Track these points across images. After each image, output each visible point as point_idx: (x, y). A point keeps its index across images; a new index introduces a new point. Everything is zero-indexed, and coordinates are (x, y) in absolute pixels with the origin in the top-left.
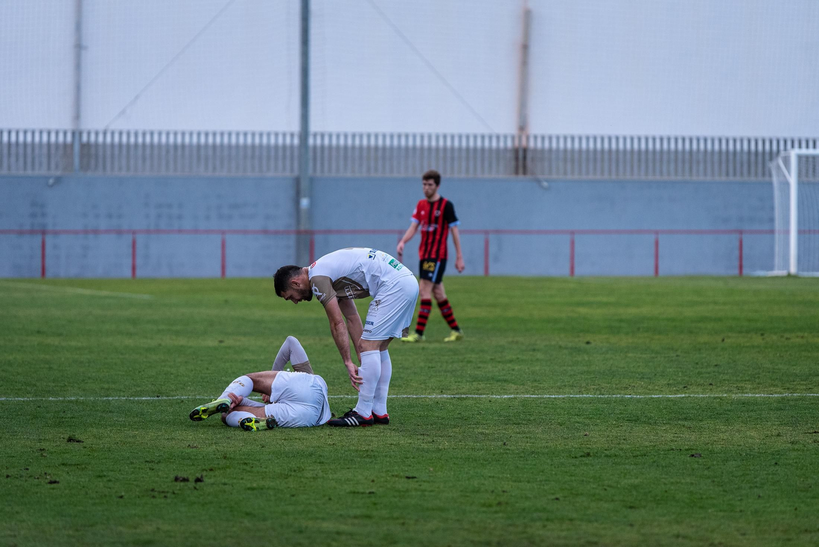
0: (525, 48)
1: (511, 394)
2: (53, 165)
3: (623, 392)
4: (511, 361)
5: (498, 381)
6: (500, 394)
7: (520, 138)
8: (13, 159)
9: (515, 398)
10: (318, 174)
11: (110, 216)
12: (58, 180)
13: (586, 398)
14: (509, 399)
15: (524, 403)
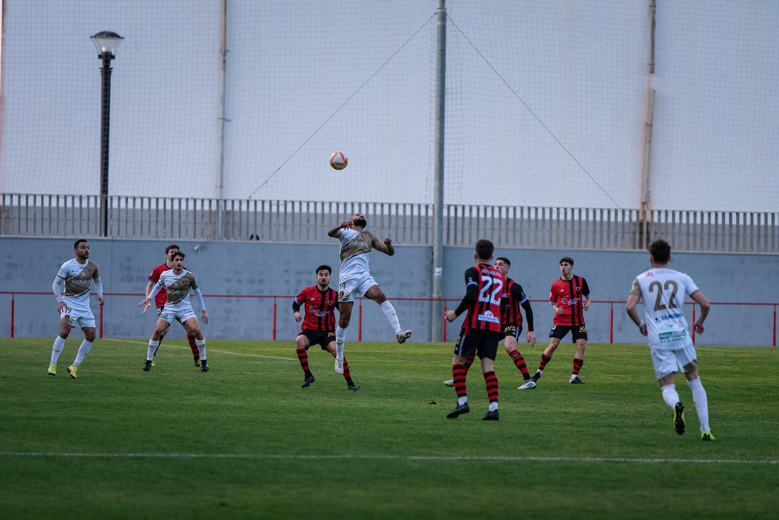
0: (649, 126)
1: (661, 458)
2: (198, 231)
3: (768, 458)
4: (654, 426)
5: (646, 445)
6: (651, 458)
7: (644, 213)
8: (161, 226)
9: (666, 463)
10: (452, 242)
11: (252, 282)
12: (203, 246)
13: (733, 463)
14: (661, 463)
15: (676, 466)
